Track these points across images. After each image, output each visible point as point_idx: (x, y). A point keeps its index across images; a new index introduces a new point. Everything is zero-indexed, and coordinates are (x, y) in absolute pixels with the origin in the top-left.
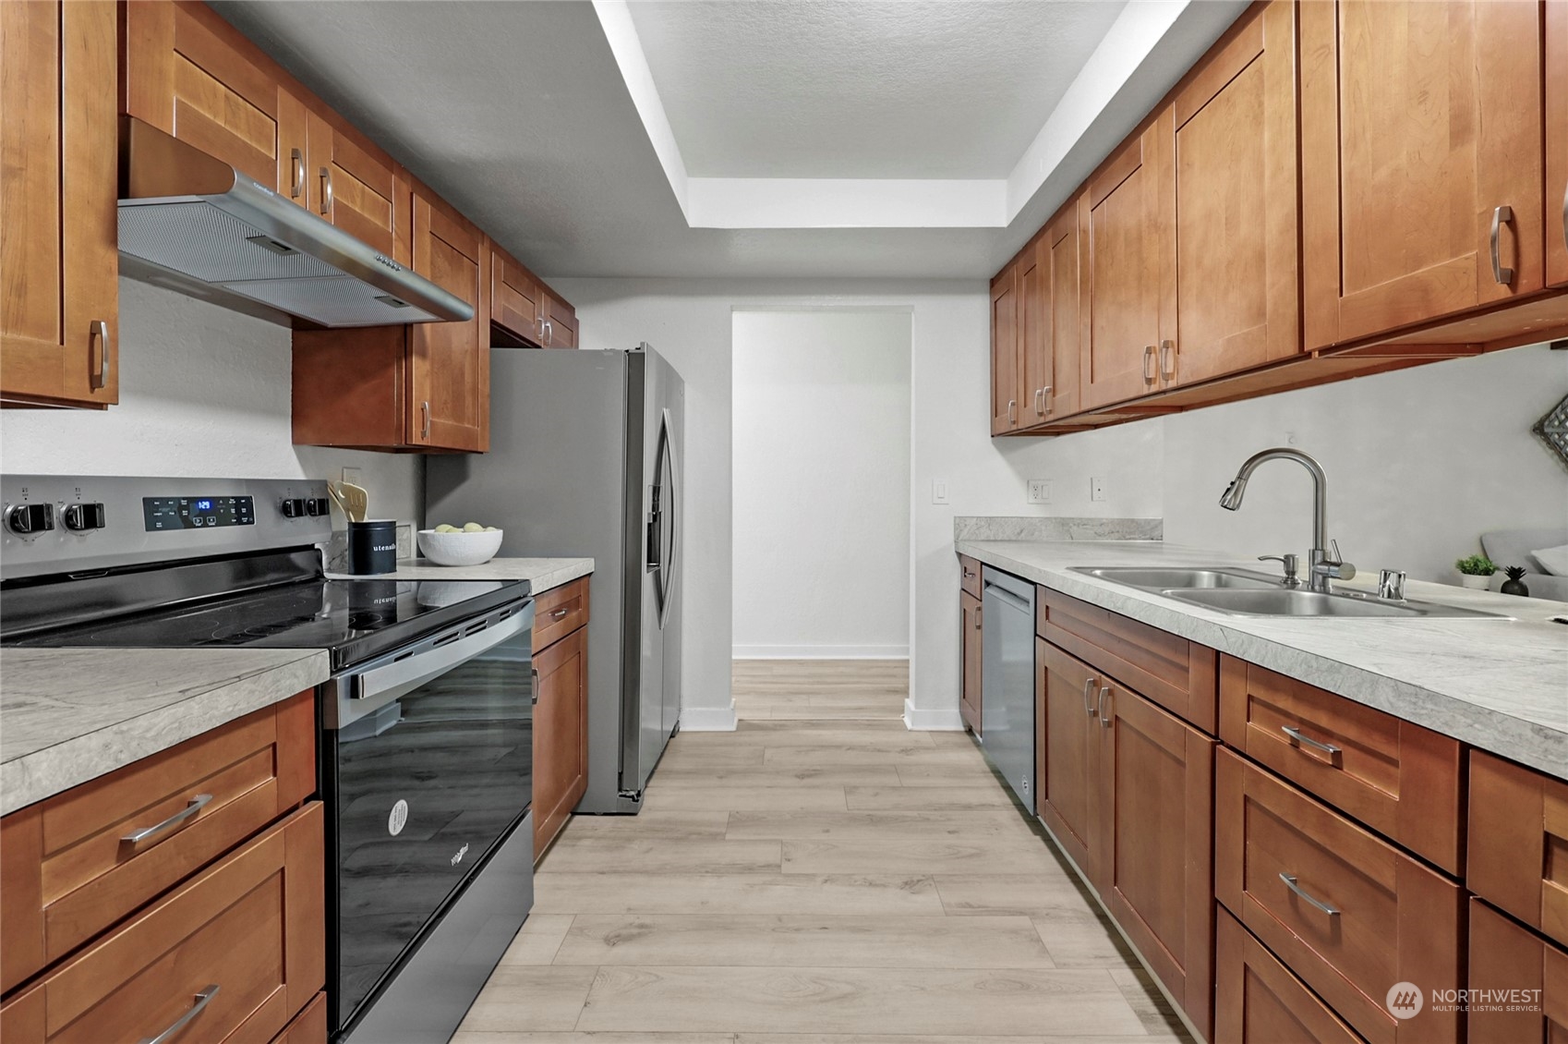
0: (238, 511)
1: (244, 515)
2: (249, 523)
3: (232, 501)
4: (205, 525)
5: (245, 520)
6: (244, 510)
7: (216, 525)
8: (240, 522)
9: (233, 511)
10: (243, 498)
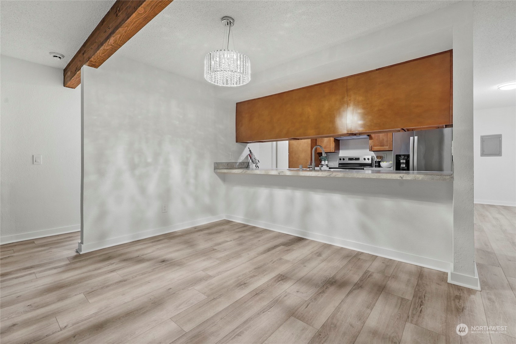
8: (357, 160)
10: (359, 158)
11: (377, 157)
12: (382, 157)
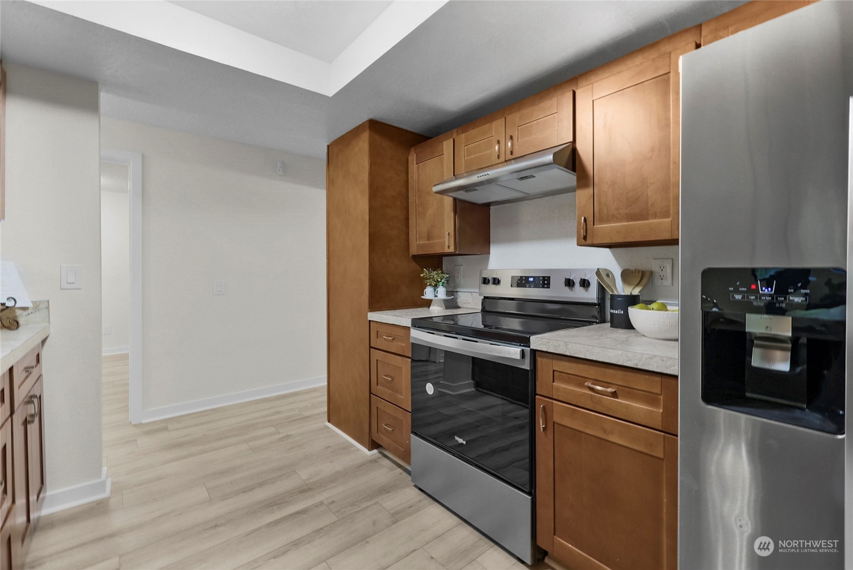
0: (544, 282)
1: (546, 284)
2: (547, 288)
3: (541, 278)
4: (530, 287)
5: (546, 286)
6: (546, 282)
7: (534, 287)
8: (543, 287)
9: (541, 282)
10: (546, 277)
11: (627, 275)
12: (652, 273)
